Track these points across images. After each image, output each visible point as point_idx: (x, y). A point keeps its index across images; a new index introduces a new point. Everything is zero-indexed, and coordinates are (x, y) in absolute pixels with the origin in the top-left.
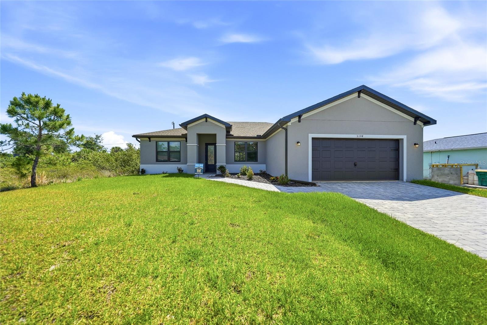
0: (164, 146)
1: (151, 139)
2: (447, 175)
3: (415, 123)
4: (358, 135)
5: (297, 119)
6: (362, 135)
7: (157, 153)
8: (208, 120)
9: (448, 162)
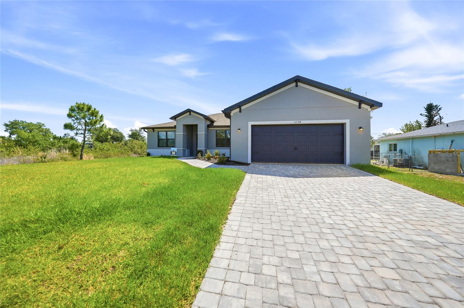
0: (163, 135)
1: (155, 130)
3: (360, 107)
4: (296, 121)
6: (300, 121)
7: (159, 140)
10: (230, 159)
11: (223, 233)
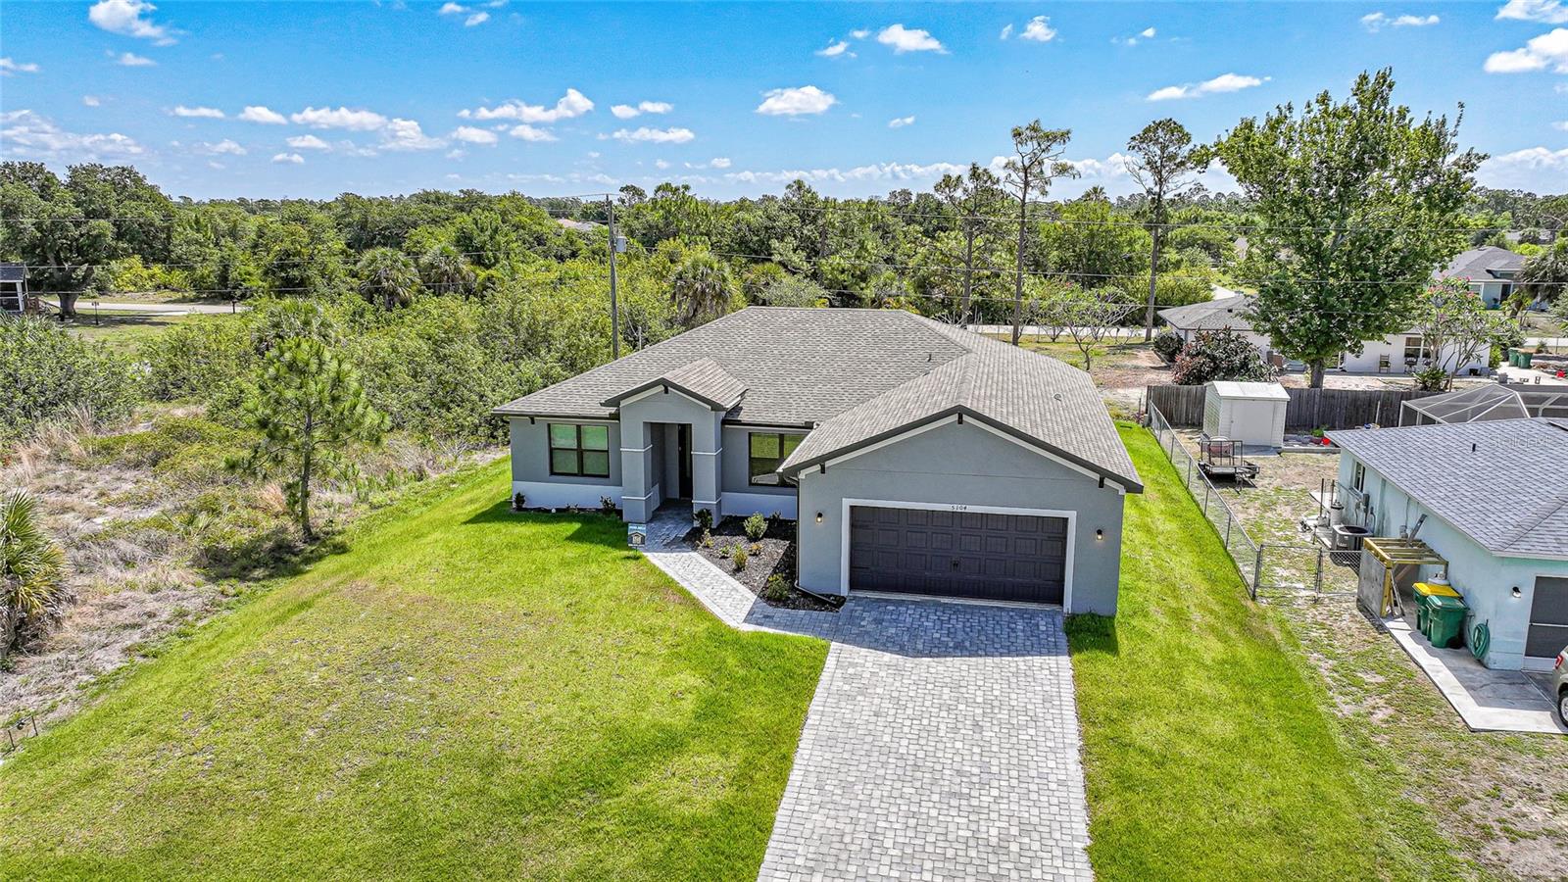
1: (537, 421)
2: (1372, 581)
3: (1101, 484)
4: (955, 506)
5: (818, 467)
6: (964, 506)
7: (551, 450)
8: (670, 390)
9: (1414, 536)
10: (798, 584)
11: (796, 761)
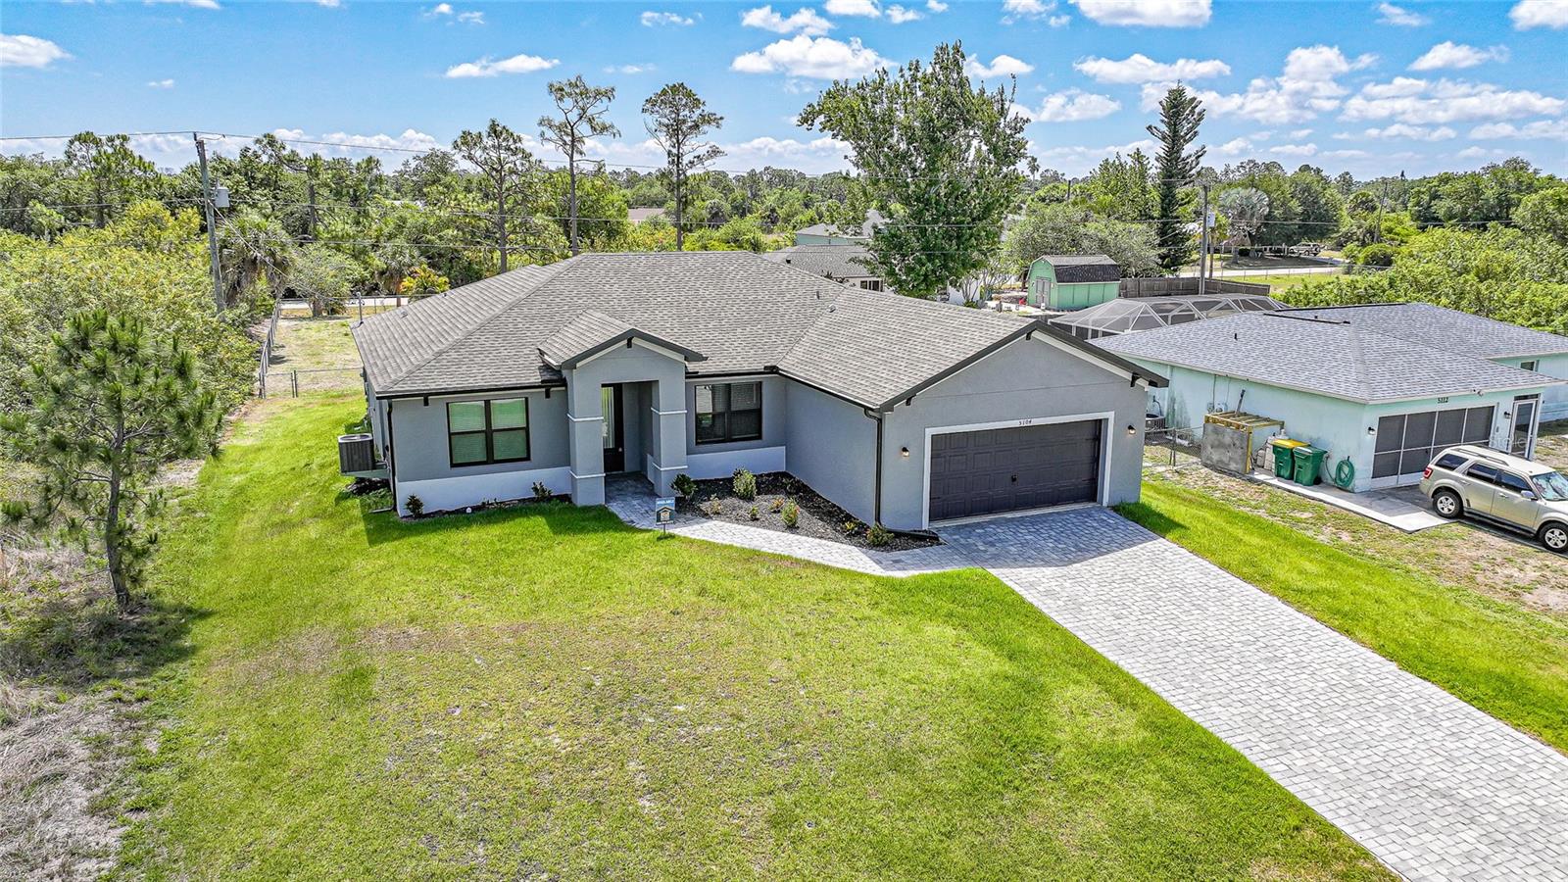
1: (432, 399)
2: (1226, 447)
4: (1022, 421)
5: (904, 402)
6: (1029, 420)
8: (635, 341)
9: (1239, 407)
